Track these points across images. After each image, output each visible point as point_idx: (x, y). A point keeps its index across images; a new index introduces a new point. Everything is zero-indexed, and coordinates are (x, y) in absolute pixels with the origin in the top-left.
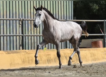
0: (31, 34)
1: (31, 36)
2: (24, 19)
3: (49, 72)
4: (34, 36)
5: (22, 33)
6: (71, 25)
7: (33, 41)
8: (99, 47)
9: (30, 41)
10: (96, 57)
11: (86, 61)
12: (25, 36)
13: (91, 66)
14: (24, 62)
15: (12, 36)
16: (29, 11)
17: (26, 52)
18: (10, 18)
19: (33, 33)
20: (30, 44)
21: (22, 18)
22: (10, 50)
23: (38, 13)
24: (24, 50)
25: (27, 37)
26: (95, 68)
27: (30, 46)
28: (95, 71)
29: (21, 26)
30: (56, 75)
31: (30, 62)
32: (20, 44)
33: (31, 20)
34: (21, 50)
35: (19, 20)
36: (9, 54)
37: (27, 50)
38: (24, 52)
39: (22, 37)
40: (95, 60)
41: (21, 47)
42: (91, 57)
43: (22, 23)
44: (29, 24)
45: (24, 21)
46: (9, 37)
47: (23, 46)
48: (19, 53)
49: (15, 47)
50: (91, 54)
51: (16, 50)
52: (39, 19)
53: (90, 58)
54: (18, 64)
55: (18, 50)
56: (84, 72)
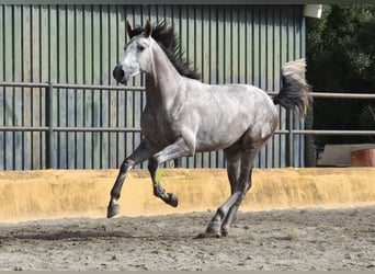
3: (246, 228)
8: (371, 166)
10: (366, 191)
11: (341, 201)
13: (354, 213)
24: (179, 169)
26: (365, 219)
28: (367, 228)
30: (263, 235)
40: (364, 198)
42: (353, 190)
46: (131, 133)
50: (353, 182)
53: (350, 194)
56: (336, 228)
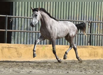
0: (97, 33)
1: (97, 35)
2: (93, 21)
4: (100, 35)
5: (91, 33)
6: (67, 25)
7: (98, 39)
9: (96, 39)
12: (93, 35)
14: (90, 55)
15: (82, 34)
16: (97, 15)
17: (92, 47)
18: (81, 20)
19: (99, 33)
20: (96, 41)
21: (91, 20)
22: (80, 45)
23: (35, 14)
24: (91, 46)
25: (94, 36)
27: (96, 43)
29: (90, 27)
31: (96, 55)
32: (88, 41)
33: (98, 23)
34: (89, 46)
35: (88, 22)
36: (79, 49)
37: (93, 46)
38: (91, 47)
39: (90, 35)
41: (89, 44)
43: (91, 24)
44: (97, 26)
45: (92, 23)
46: (80, 35)
47: (90, 43)
48: (87, 48)
49: (84, 43)
51: (85, 45)
52: (35, 19)
54: (86, 56)
55: (86, 46)
